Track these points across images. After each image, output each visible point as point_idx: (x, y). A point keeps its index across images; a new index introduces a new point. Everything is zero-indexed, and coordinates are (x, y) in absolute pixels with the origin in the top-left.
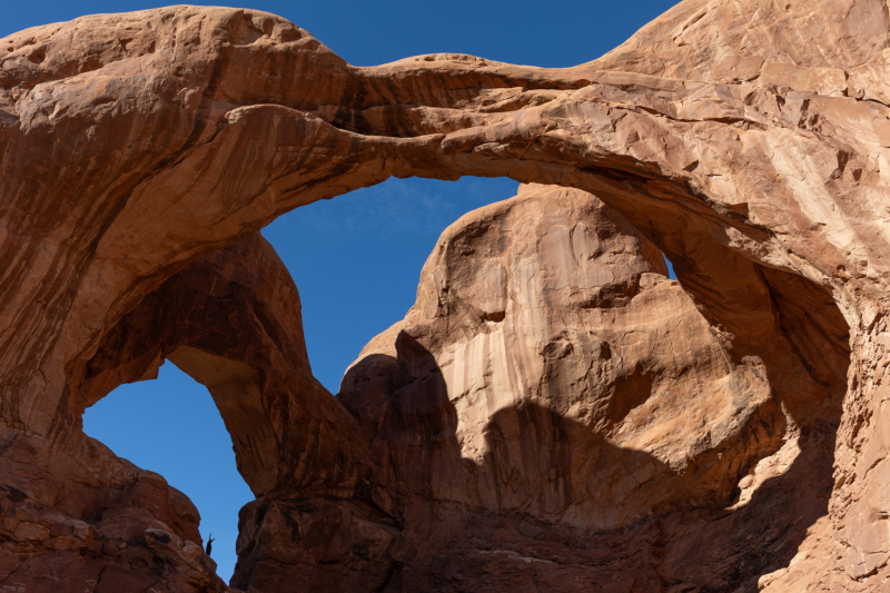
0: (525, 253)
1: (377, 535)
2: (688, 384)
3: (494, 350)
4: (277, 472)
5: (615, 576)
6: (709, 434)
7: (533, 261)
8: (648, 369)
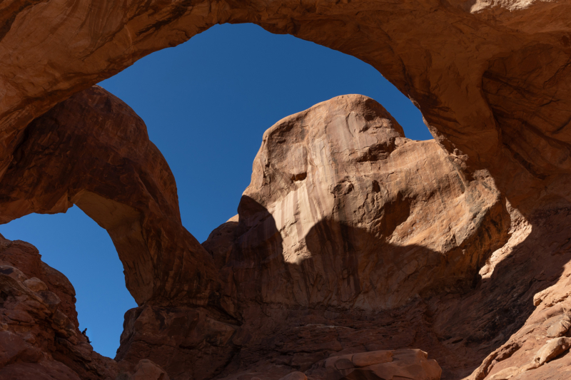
0: (318, 135)
1: (224, 329)
2: (435, 204)
3: (301, 197)
4: (153, 285)
5: (400, 330)
6: (454, 236)
7: (324, 139)
8: (406, 196)
